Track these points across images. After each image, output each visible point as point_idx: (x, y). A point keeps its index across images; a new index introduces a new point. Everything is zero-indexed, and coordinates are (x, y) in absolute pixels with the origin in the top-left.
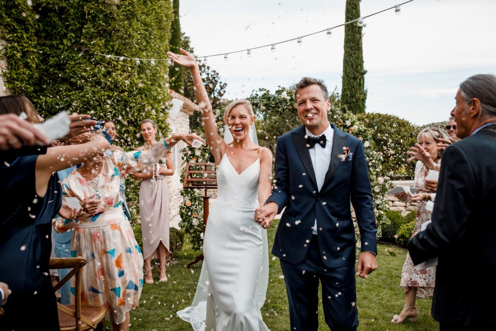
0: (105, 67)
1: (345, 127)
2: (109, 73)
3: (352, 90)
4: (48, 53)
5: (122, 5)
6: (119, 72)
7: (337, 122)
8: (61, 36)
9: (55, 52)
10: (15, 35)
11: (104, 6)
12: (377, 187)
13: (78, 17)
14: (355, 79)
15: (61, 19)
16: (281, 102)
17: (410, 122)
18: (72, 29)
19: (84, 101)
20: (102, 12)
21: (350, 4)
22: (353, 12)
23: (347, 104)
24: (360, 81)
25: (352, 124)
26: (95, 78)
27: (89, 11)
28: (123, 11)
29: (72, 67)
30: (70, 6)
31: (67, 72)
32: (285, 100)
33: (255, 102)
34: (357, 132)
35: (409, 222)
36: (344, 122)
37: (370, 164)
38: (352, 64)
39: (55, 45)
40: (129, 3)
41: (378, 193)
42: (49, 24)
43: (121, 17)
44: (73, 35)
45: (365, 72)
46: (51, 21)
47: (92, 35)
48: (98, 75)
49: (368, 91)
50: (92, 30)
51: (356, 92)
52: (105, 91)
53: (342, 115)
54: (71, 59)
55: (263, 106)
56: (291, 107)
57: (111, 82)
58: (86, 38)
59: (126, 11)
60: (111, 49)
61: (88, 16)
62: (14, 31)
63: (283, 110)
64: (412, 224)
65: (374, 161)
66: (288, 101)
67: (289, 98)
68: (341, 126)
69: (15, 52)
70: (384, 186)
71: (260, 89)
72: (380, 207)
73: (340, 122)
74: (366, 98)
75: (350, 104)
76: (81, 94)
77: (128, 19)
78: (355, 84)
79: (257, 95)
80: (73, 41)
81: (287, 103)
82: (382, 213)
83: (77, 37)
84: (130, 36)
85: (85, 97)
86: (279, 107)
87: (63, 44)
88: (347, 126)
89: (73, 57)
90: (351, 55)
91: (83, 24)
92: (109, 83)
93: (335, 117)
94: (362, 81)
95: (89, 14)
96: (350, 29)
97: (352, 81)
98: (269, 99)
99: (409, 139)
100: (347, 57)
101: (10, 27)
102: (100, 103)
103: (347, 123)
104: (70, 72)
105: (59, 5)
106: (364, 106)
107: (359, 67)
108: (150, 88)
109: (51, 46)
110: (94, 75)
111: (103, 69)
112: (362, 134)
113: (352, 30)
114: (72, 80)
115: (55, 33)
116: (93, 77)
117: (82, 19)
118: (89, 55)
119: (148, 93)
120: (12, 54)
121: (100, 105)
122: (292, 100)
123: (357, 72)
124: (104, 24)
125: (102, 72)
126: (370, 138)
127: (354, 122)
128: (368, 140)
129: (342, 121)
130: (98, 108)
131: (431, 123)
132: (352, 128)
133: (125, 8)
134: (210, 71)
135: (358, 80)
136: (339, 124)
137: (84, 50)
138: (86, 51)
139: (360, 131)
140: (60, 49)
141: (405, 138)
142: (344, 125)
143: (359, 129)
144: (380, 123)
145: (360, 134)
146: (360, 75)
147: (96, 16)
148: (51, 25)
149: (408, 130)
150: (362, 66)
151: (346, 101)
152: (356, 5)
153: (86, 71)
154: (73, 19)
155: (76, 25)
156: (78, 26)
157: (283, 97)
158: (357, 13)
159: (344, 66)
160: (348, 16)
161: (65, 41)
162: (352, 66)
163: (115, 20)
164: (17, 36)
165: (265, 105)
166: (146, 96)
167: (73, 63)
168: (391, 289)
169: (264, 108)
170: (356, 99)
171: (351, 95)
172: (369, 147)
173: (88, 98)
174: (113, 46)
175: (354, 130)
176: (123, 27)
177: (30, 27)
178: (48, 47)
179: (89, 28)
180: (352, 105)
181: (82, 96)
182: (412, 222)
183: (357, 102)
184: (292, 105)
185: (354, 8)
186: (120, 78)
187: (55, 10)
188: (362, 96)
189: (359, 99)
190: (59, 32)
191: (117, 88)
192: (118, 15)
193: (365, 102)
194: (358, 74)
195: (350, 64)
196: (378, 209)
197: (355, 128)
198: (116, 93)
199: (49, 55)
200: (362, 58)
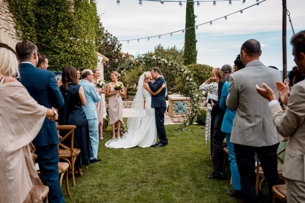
0: (70, 43)
1: (181, 72)
2: (71, 46)
3: (189, 50)
4: (41, 36)
5: (76, 13)
6: (76, 46)
8: (47, 28)
9: (44, 36)
10: (27, 28)
11: (68, 14)
12: (195, 98)
13: (55, 19)
14: (191, 45)
15: (46, 20)
16: (152, 61)
18: (52, 25)
19: (60, 60)
20: (67, 16)
21: (189, 5)
22: (190, 9)
24: (194, 46)
25: (184, 71)
26: (65, 49)
27: (61, 16)
28: (77, 16)
29: (53, 43)
30: (51, 14)
31: (51, 46)
32: (154, 60)
33: (140, 60)
34: (186, 74)
36: (181, 69)
37: (192, 88)
38: (190, 37)
39: (44, 32)
40: (79, 12)
41: (196, 101)
42: (41, 22)
43: (76, 19)
44: (53, 28)
45: (196, 41)
46: (42, 21)
47: (62, 28)
48: (66, 48)
49: (198, 51)
50: (63, 25)
51: (192, 52)
52: (69, 55)
53: (180, 67)
54: (52, 39)
57: (73, 51)
58: (60, 29)
59: (78, 16)
60: (71, 34)
61: (60, 18)
62: (26, 26)
63: (154, 64)
65: (194, 87)
66: (155, 60)
68: (179, 71)
69: (27, 37)
70: (198, 98)
71: (143, 54)
72: (196, 107)
73: (179, 70)
74: (197, 55)
75: (188, 58)
76: (59, 56)
77: (79, 19)
78: (191, 48)
79: (141, 57)
80: (53, 30)
81: (155, 61)
82: (197, 110)
83: (55, 28)
84: (80, 28)
85: (61, 58)
86: (151, 63)
87: (48, 32)
89: (53, 38)
90: (189, 32)
91: (57, 22)
92: (71, 51)
93: (177, 67)
94: (195, 46)
95: (61, 18)
96: (189, 19)
97: (189, 46)
98: (147, 59)
100: (187, 33)
101: (25, 25)
102: (68, 60)
103: (182, 70)
104: (53, 46)
105: (46, 13)
106: (196, 59)
107: (193, 39)
108: (90, 53)
109: (42, 33)
110: (65, 47)
111: (68, 44)
113: (190, 19)
114: (54, 49)
115: (44, 26)
116: (64, 48)
117: (57, 20)
118: (61, 38)
119: (89, 55)
120: (25, 37)
121: (68, 62)
122: (157, 59)
123: (192, 41)
124: (68, 22)
125: (68, 46)
126: (192, 77)
127: (185, 69)
130: (67, 63)
132: (184, 72)
133: (78, 15)
134: (112, 37)
135: (193, 46)
137: (58, 34)
138: (59, 35)
139: (188, 74)
140: (47, 34)
146: (194, 43)
147: (64, 19)
148: (42, 22)
150: (195, 38)
151: (186, 56)
152: (191, 6)
153: (60, 45)
154: (53, 20)
155: (54, 23)
156: (55, 23)
157: (153, 58)
158: (192, 10)
159: (185, 38)
160: (188, 12)
161: (49, 30)
162: (190, 38)
163: (73, 21)
164: (28, 29)
165: (145, 62)
166: (88, 56)
167: (54, 41)
168: (198, 139)
169: (145, 63)
170: (191, 55)
171: (189, 53)
172: (192, 81)
173: (62, 58)
174: (72, 33)
176: (77, 24)
177: (33, 24)
178: (41, 33)
179: (61, 24)
180: (189, 58)
181: (59, 57)
183: (192, 57)
184: (157, 62)
185: (190, 8)
186: (76, 49)
187: (44, 16)
188: (195, 54)
189: (193, 56)
190: (46, 26)
191: (75, 53)
192: (74, 18)
193: (196, 57)
194: (192, 43)
195: (189, 37)
196: (196, 108)
197: (186, 72)
198: (75, 56)
199: (41, 38)
200: (195, 34)
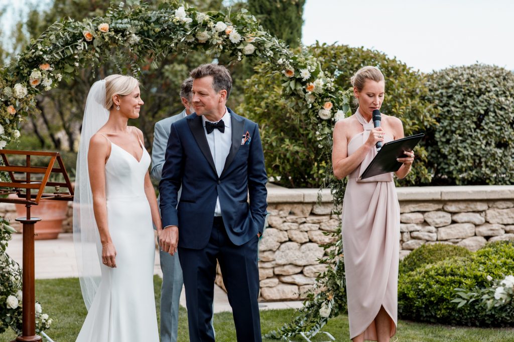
1: (299, 81)
7: (284, 72)
17: (408, 66)
23: (262, 13)
25: (313, 76)
32: (182, 25)
33: (120, 26)
34: (322, 92)
35: (412, 270)
36: (297, 71)
55: (136, 34)
56: (193, 39)
64: (420, 273)
66: (187, 27)
67: (190, 20)
68: (291, 79)
73: (288, 72)
75: (269, 13)
81: (185, 31)
88: (304, 80)
93: (280, 61)
98: (148, 21)
99: (407, 103)
103: (302, 75)
112: (331, 97)
122: (194, 24)
126: (346, 104)
127: (317, 72)
128: (341, 108)
129: (293, 70)
131: (449, 67)
132: (313, 84)
136: (288, 75)
139: (327, 90)
141: (401, 100)
142: (298, 77)
143: (325, 85)
144: (349, 67)
145: (327, 97)
149: (406, 84)
151: (261, 6)
157: (177, 18)
165: (139, 33)
169: (137, 38)
175: (317, 87)
180: (274, 16)
182: (418, 270)
184: (194, 34)
189: (290, 4)
197: (318, 83)
